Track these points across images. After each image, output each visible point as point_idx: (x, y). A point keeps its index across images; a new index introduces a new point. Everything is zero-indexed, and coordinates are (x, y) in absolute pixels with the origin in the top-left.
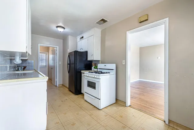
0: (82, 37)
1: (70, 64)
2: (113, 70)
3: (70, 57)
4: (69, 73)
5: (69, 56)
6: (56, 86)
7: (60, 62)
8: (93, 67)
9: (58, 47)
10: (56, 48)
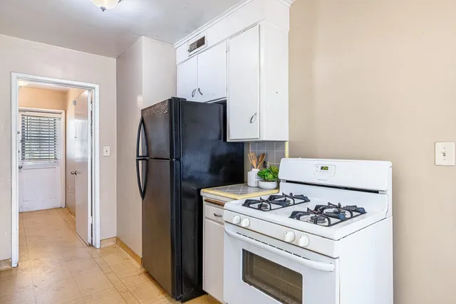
0: (201, 42)
1: (147, 159)
2: (377, 192)
3: (148, 126)
4: (143, 195)
5: (142, 121)
6: (91, 245)
7: (105, 148)
8: (256, 171)
9: (97, 87)
10: (90, 89)
